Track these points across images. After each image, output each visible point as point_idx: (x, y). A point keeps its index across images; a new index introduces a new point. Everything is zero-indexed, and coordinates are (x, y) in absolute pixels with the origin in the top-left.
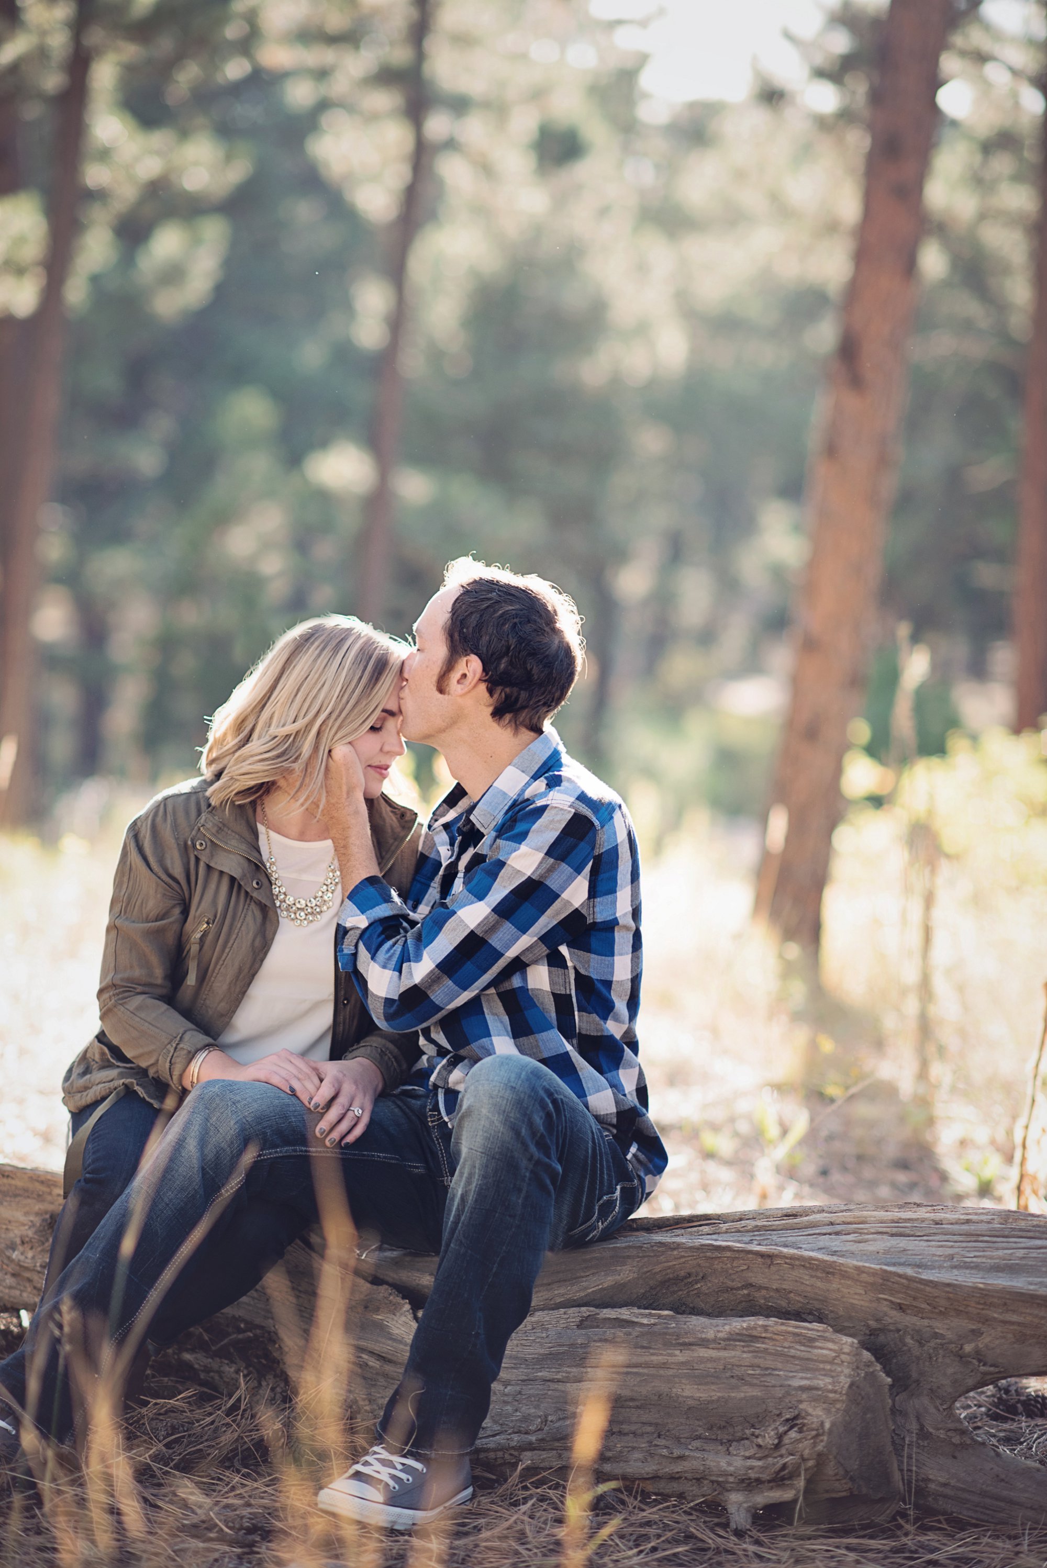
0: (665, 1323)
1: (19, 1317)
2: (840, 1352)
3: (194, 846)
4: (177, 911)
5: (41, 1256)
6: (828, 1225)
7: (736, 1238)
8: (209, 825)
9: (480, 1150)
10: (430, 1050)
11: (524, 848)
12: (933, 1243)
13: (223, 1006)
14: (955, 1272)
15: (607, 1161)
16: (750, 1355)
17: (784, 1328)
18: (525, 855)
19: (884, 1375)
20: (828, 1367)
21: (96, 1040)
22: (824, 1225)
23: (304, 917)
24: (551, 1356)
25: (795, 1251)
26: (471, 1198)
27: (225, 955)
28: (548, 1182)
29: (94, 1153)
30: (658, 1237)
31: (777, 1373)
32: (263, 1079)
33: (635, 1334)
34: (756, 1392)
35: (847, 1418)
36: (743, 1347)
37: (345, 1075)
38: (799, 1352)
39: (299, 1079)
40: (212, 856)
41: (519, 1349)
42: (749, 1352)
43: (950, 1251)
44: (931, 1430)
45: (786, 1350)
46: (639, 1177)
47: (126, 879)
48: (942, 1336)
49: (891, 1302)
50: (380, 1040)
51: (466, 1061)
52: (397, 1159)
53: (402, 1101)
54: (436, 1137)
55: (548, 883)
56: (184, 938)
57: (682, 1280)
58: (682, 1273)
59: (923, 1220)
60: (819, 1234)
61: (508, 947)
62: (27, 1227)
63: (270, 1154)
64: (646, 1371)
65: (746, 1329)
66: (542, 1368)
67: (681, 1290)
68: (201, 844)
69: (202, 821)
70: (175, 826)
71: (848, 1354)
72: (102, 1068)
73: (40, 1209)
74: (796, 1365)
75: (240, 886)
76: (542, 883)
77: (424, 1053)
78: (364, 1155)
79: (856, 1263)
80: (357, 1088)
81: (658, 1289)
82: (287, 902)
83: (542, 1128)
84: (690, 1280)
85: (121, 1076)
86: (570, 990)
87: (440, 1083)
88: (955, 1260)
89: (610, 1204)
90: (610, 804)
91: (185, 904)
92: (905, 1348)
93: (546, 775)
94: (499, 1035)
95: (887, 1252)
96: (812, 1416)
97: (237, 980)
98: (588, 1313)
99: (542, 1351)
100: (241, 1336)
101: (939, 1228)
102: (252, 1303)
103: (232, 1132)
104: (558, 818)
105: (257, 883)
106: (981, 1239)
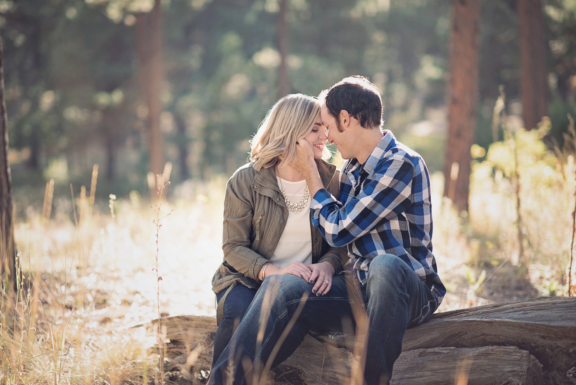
0: (453, 352)
1: (201, 373)
2: (522, 356)
3: (254, 187)
4: (250, 213)
5: (208, 349)
6: (511, 309)
7: (476, 317)
8: (258, 179)
9: (378, 291)
10: (353, 257)
11: (385, 176)
12: (554, 311)
13: (270, 247)
14: (564, 322)
15: (424, 292)
16: (487, 361)
17: (499, 349)
18: (385, 179)
19: (540, 364)
20: (518, 362)
21: (223, 265)
22: (510, 309)
23: (297, 210)
24: (410, 368)
25: (501, 320)
26: (376, 310)
27: (269, 227)
28: (405, 301)
29: (228, 307)
30: (446, 320)
31: (498, 367)
32: (291, 273)
33: (441, 357)
34: (491, 375)
35: (528, 381)
36: (484, 358)
37: (320, 269)
38: (506, 358)
39: (304, 272)
40: (261, 191)
41: (397, 367)
42: (487, 360)
43: (560, 314)
44: (558, 383)
45: (501, 358)
46: (436, 298)
47: (229, 202)
48: (560, 347)
49: (540, 336)
50: (331, 254)
51: (367, 259)
52: (343, 299)
53: (342, 276)
54: (357, 289)
55: (395, 189)
56: (253, 223)
57: (457, 335)
58: (457, 332)
59: (548, 303)
60: (508, 312)
61: (380, 214)
62: (202, 339)
63: (296, 301)
64: (447, 371)
65: (485, 351)
66: (406, 373)
67: (457, 339)
68: (256, 186)
69: (256, 177)
70: (246, 181)
71: (526, 357)
72: (226, 275)
73: (206, 331)
74: (506, 363)
75: (272, 200)
76: (393, 189)
77: (350, 258)
78: (331, 298)
79: (525, 322)
80: (326, 273)
81: (448, 339)
82: (291, 205)
83: (401, 281)
84: (460, 335)
85: (234, 277)
86: (408, 229)
87: (357, 268)
88: (563, 317)
89: (426, 308)
90: (417, 157)
91: (252, 210)
92: (546, 353)
93: (391, 149)
94: (379, 249)
95: (536, 317)
96: (514, 382)
97: (275, 237)
98: (422, 351)
99: (406, 367)
100: (288, 372)
101: (555, 306)
102: (291, 359)
103: (281, 294)
104: (398, 164)
105: (279, 199)
106: (572, 308)
